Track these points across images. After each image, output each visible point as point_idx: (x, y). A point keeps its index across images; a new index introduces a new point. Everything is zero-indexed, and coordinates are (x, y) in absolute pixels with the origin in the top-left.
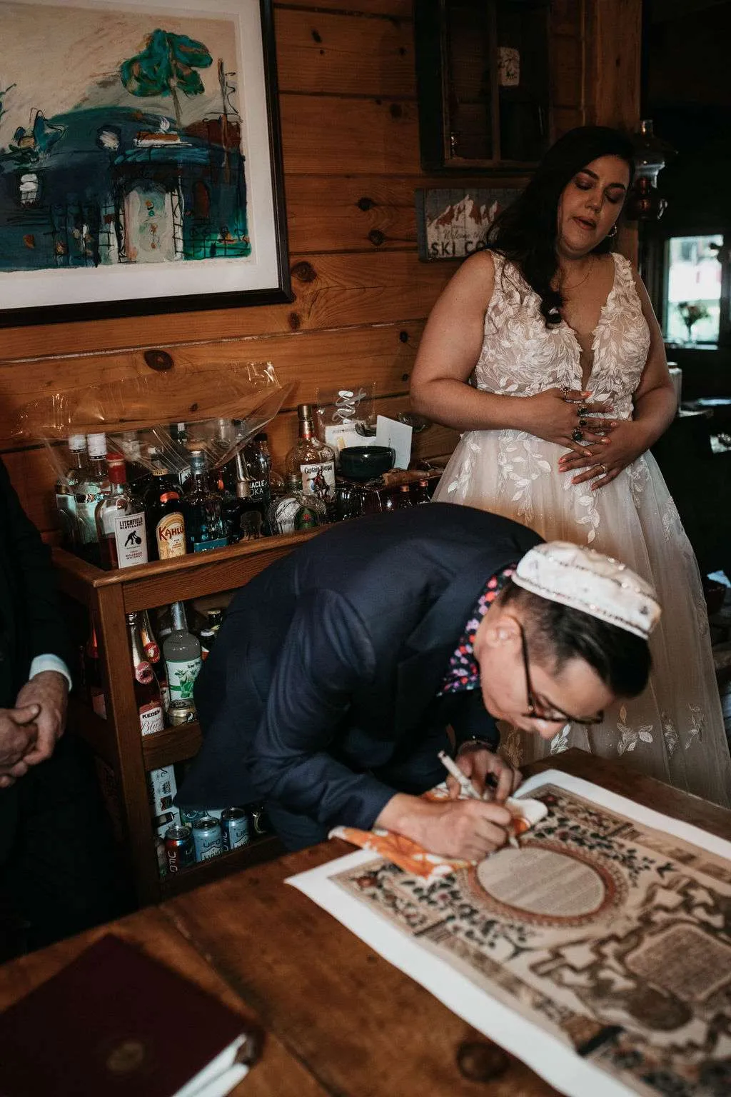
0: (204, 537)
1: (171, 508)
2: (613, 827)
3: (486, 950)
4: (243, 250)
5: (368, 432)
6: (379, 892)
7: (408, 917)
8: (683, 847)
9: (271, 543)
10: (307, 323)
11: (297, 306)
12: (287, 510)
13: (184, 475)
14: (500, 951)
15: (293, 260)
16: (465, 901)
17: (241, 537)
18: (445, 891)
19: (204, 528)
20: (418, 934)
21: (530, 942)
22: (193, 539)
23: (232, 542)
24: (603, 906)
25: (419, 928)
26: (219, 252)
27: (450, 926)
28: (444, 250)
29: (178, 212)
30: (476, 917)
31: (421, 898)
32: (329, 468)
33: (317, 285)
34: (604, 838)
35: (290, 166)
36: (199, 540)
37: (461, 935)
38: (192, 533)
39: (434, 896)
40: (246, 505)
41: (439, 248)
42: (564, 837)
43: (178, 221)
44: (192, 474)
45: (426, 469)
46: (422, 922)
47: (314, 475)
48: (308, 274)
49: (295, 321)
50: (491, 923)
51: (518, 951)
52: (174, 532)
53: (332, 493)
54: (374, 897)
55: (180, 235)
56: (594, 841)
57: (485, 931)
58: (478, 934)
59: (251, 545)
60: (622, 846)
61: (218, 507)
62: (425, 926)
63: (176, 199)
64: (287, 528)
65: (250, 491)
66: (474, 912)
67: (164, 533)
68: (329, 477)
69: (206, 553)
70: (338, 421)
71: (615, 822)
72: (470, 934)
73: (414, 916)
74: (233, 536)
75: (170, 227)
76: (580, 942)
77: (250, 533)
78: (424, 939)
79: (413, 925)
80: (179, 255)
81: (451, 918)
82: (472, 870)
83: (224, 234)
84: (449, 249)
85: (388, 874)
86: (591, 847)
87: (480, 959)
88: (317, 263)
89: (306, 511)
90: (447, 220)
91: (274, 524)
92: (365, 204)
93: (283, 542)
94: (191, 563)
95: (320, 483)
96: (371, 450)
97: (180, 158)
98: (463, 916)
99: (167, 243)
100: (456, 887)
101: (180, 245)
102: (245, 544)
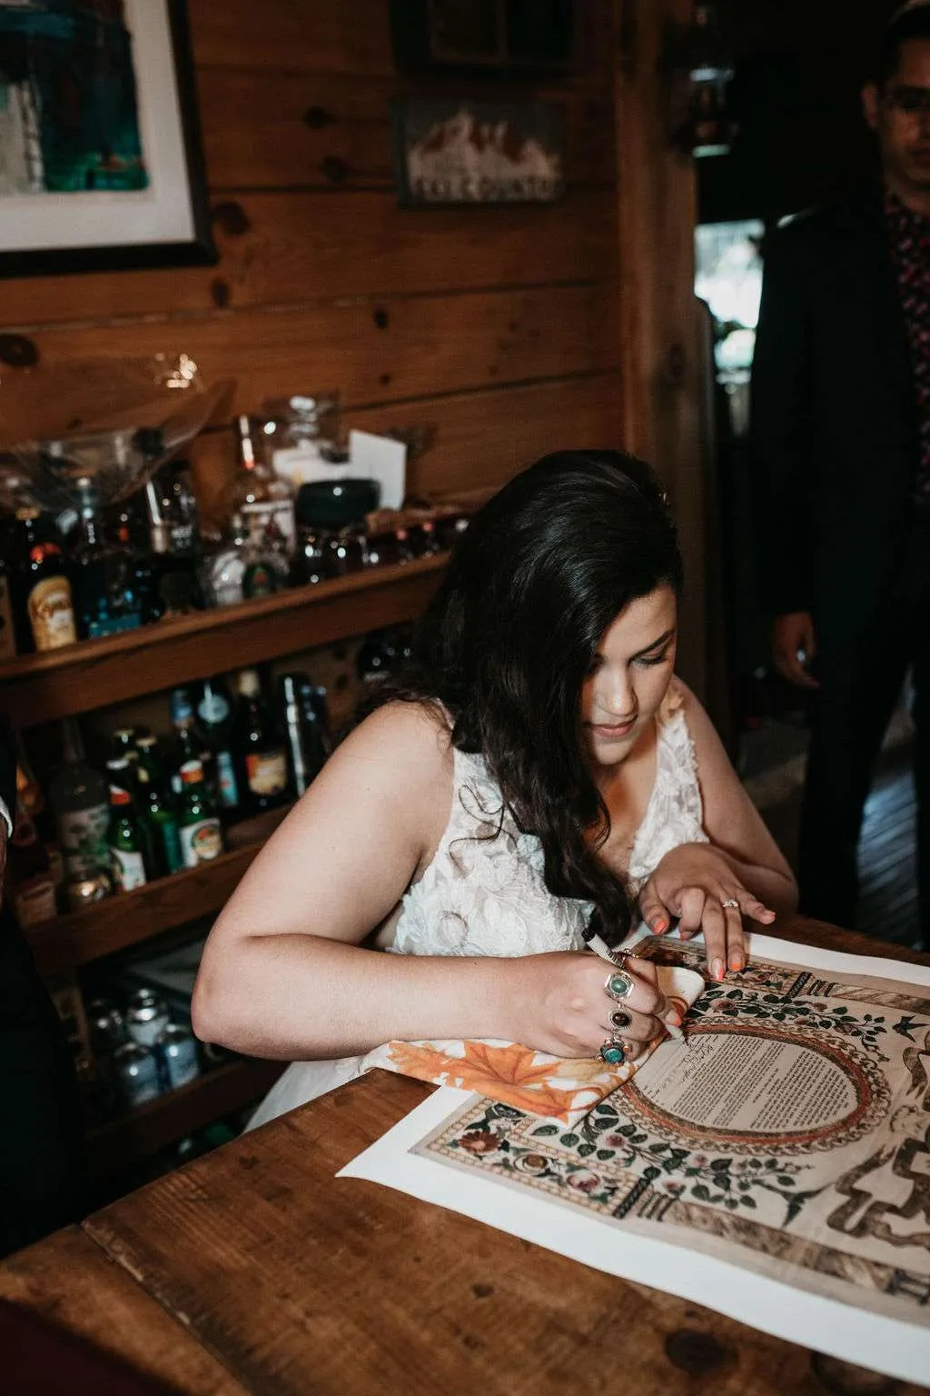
0: (103, 616)
1: (48, 570)
2: (788, 984)
3: (743, 1211)
4: (137, 180)
5: (339, 457)
6: (511, 1156)
7: (583, 1186)
8: (905, 992)
9: (208, 620)
10: (239, 296)
11: (224, 270)
12: (228, 571)
13: (67, 520)
14: (770, 1210)
15: (215, 199)
16: (654, 1139)
17: (163, 612)
18: (610, 1132)
19: (103, 603)
20: (621, 1212)
21: (802, 1183)
22: (87, 618)
23: (148, 619)
24: (863, 1101)
25: (615, 1202)
26: (100, 181)
27: (658, 1185)
28: (434, 189)
29: (31, 115)
30: (690, 1161)
31: (584, 1151)
32: (285, 510)
33: (251, 239)
34: (786, 1000)
35: (201, 53)
36: (95, 618)
37: (687, 1196)
38: (82, 609)
39: (601, 1143)
40: (166, 562)
41: (427, 187)
42: (729, 1010)
43: (33, 129)
44: (80, 518)
45: (426, 506)
46: (613, 1191)
47: (264, 520)
48: (237, 222)
49: (220, 294)
50: (721, 1166)
51: (795, 1204)
52: (58, 606)
53: (291, 544)
54: (505, 1164)
55: (36, 150)
56: (778, 1007)
57: (723, 1181)
58: (715, 1190)
59: (178, 623)
60: (822, 1007)
61: (123, 568)
62: (621, 1195)
63: (26, 96)
64: (231, 596)
65: (170, 541)
66: (680, 1155)
67: (40, 609)
68: (286, 523)
69: (109, 638)
70: (292, 443)
71: (786, 976)
72: (700, 1191)
73: (595, 1182)
74: (148, 612)
75: (19, 139)
76: (871, 1165)
77: (175, 607)
78: (632, 1219)
79: (603, 1199)
80: (37, 185)
81: (652, 1173)
82: (627, 1085)
83: (107, 154)
84: (441, 188)
85: (504, 1123)
86: (780, 1017)
87: (748, 1230)
88: (251, 205)
89: (259, 571)
90: (437, 144)
91: (211, 590)
92: (316, 118)
93: (225, 617)
94: (87, 653)
95: (272, 532)
96: (345, 483)
97: (30, 28)
98: (669, 1166)
99: (16, 163)
100: (624, 1121)
101: (38, 169)
102: (170, 622)
